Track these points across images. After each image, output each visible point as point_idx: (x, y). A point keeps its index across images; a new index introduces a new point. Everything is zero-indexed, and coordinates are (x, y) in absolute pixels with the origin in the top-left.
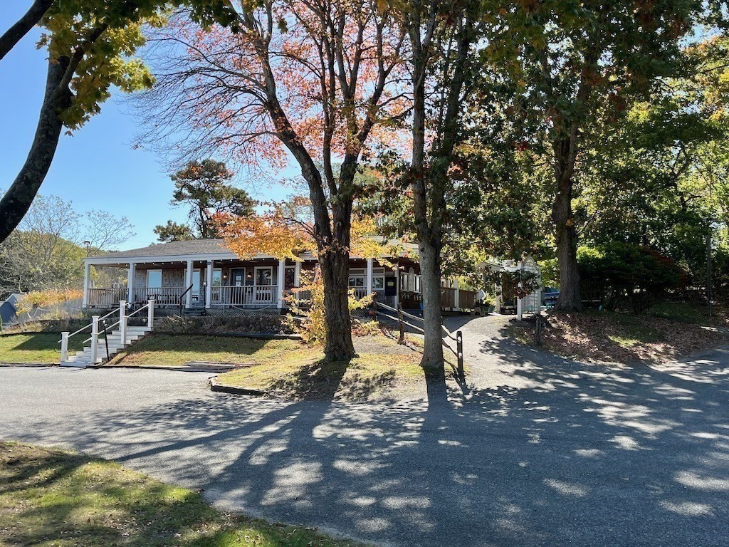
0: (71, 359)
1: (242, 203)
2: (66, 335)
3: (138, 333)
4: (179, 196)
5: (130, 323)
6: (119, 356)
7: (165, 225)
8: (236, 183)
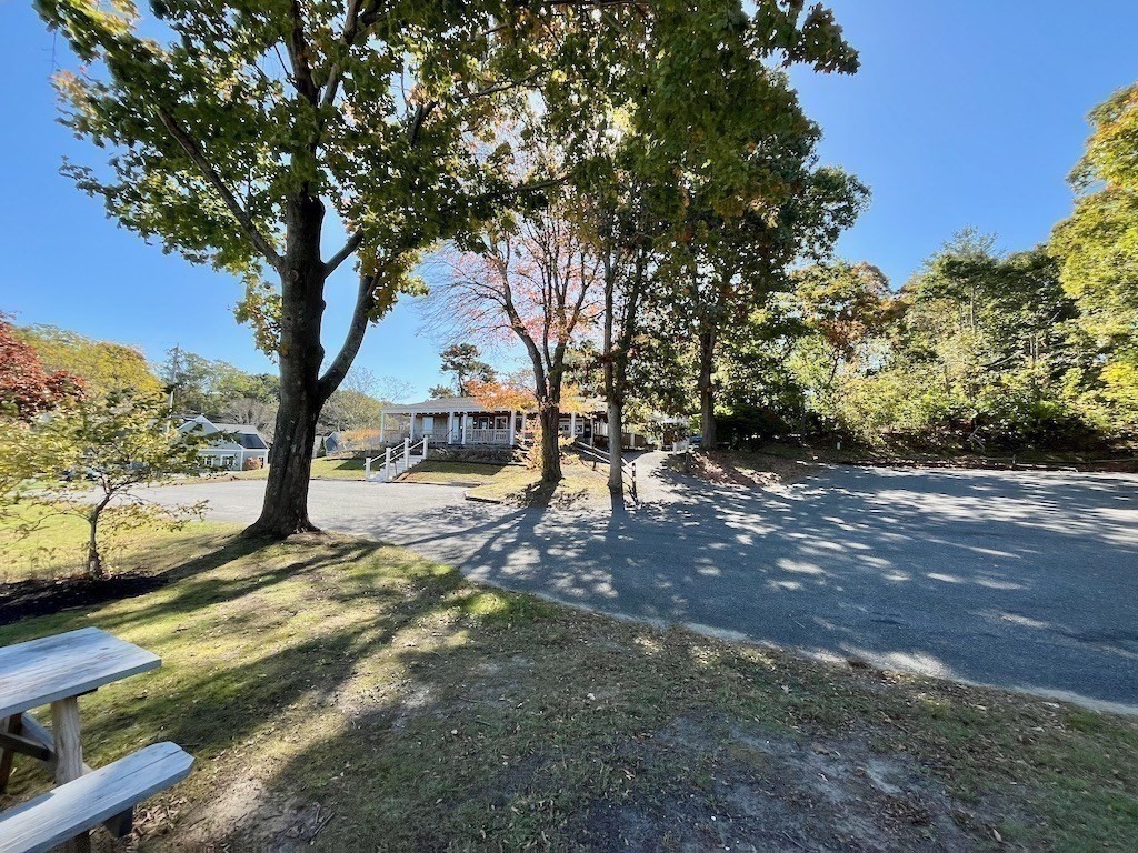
0: (372, 477)
1: (487, 374)
2: (369, 460)
3: (417, 460)
4: (445, 368)
5: (412, 453)
6: (404, 475)
7: (435, 388)
8: (483, 360)
